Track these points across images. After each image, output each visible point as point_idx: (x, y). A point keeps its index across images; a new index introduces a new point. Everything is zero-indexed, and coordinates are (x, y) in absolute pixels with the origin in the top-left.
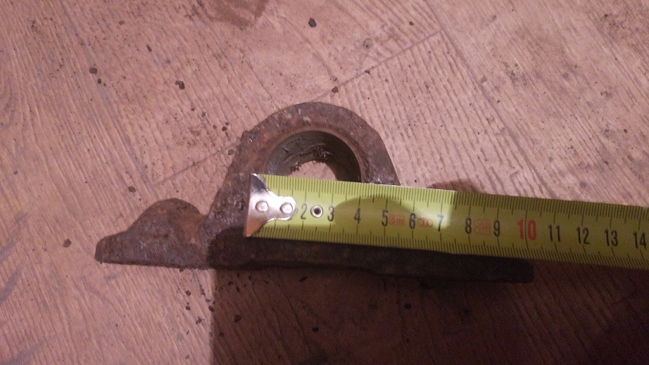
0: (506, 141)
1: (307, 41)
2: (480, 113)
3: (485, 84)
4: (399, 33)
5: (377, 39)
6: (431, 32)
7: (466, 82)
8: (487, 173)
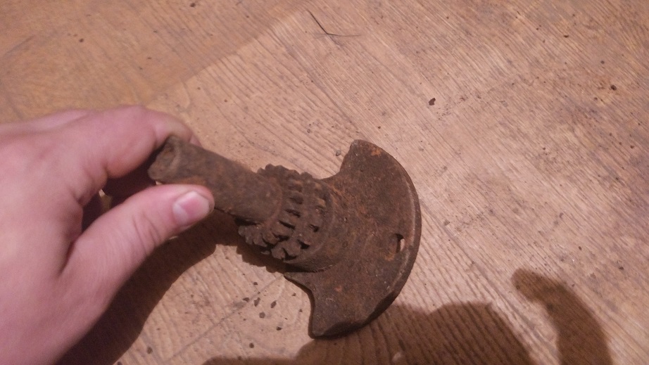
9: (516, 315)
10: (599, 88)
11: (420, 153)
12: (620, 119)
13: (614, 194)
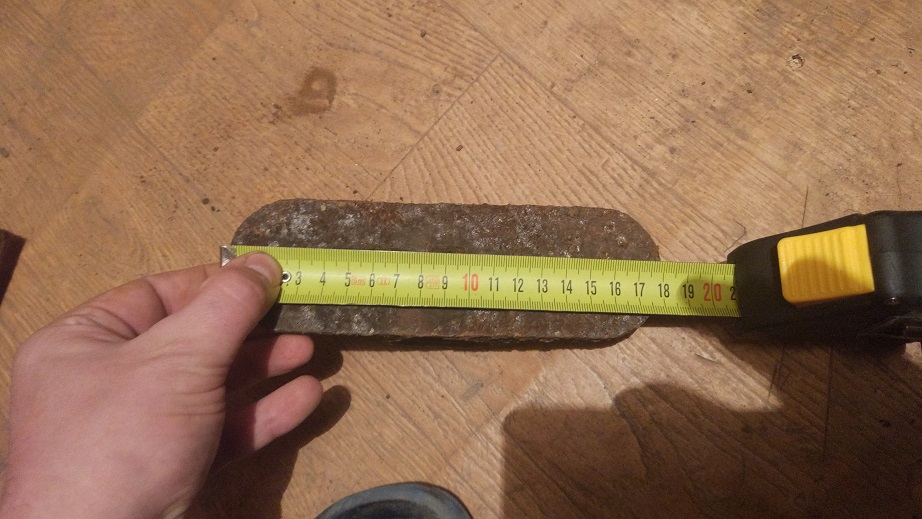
0: (590, 135)
1: (382, 106)
2: (558, 117)
3: (555, 89)
4: (463, 69)
5: (445, 82)
6: (492, 58)
7: (536, 93)
8: (580, 171)
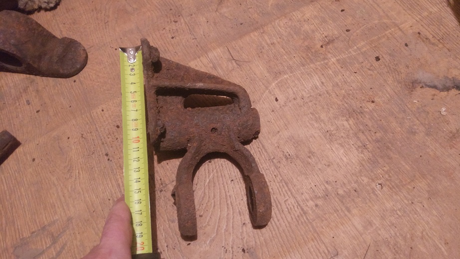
0: (283, 185)
2: (272, 173)
3: (274, 160)
9: (299, 207)
10: (368, 101)
11: (268, 123)
12: (375, 118)
13: (362, 155)
